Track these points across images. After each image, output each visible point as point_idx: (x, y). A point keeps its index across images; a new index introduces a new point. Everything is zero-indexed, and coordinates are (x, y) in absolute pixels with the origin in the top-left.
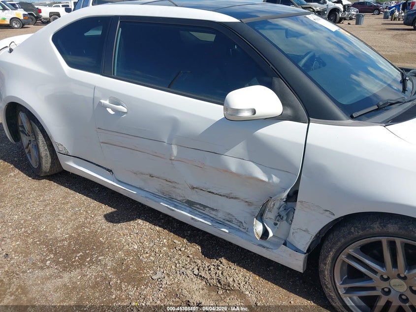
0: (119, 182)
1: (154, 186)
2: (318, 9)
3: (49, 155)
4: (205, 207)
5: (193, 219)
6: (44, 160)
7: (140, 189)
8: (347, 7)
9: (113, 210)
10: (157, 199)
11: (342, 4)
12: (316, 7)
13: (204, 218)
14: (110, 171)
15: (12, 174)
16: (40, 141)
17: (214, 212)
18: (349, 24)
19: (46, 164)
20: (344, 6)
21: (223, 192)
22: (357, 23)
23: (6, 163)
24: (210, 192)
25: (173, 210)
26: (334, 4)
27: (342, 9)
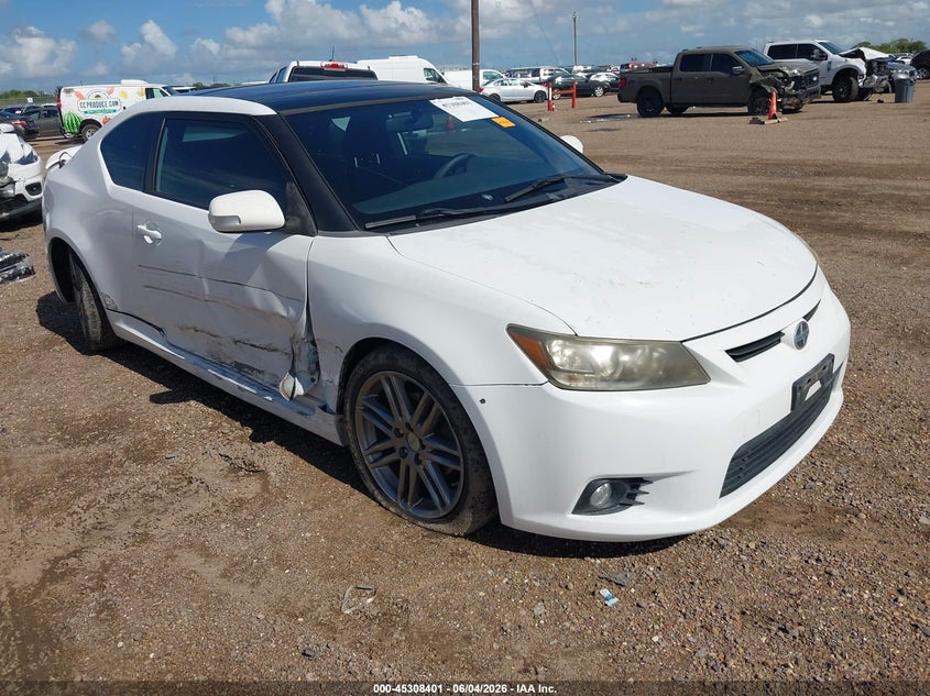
0: (171, 346)
1: (202, 346)
2: (796, 71)
3: (97, 313)
4: (253, 369)
5: (239, 388)
6: (90, 321)
7: (191, 353)
8: (875, 64)
9: (168, 390)
10: (205, 365)
11: (864, 58)
12: (790, 69)
13: (251, 386)
14: (160, 330)
15: (57, 348)
16: (85, 293)
17: (260, 376)
18: (880, 101)
19: (95, 329)
20: (869, 64)
21: (263, 343)
22: (899, 100)
23: (57, 336)
24: (252, 345)
25: (220, 379)
26: (844, 59)
27: (864, 70)
